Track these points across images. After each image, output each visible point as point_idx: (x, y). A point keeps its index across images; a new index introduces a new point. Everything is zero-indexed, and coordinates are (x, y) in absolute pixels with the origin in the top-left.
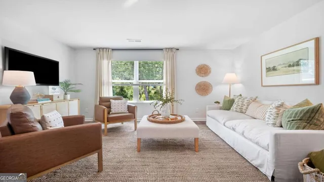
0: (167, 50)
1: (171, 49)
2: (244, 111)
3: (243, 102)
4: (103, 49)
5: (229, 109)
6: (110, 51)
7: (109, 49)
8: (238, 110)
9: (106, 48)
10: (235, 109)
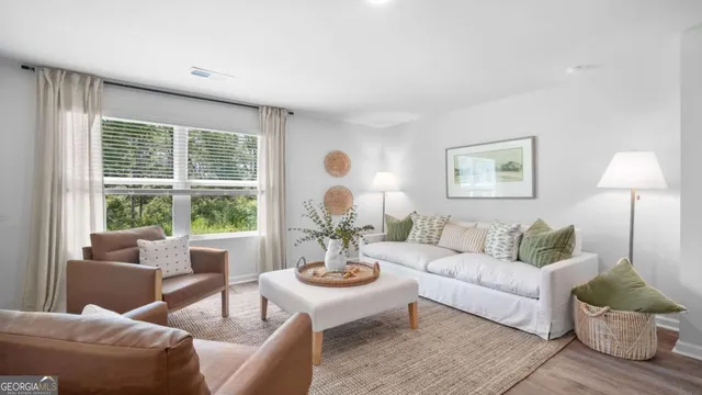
0: (270, 111)
1: (278, 110)
2: (434, 240)
3: (431, 225)
4: (69, 73)
5: (404, 239)
6: (97, 84)
7: (93, 77)
8: (425, 240)
9: (83, 75)
10: (418, 239)
